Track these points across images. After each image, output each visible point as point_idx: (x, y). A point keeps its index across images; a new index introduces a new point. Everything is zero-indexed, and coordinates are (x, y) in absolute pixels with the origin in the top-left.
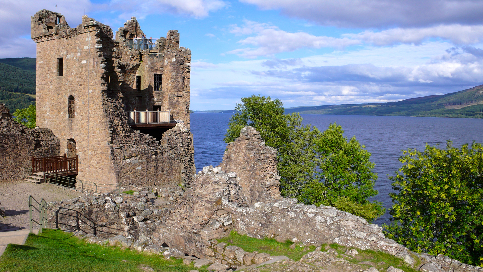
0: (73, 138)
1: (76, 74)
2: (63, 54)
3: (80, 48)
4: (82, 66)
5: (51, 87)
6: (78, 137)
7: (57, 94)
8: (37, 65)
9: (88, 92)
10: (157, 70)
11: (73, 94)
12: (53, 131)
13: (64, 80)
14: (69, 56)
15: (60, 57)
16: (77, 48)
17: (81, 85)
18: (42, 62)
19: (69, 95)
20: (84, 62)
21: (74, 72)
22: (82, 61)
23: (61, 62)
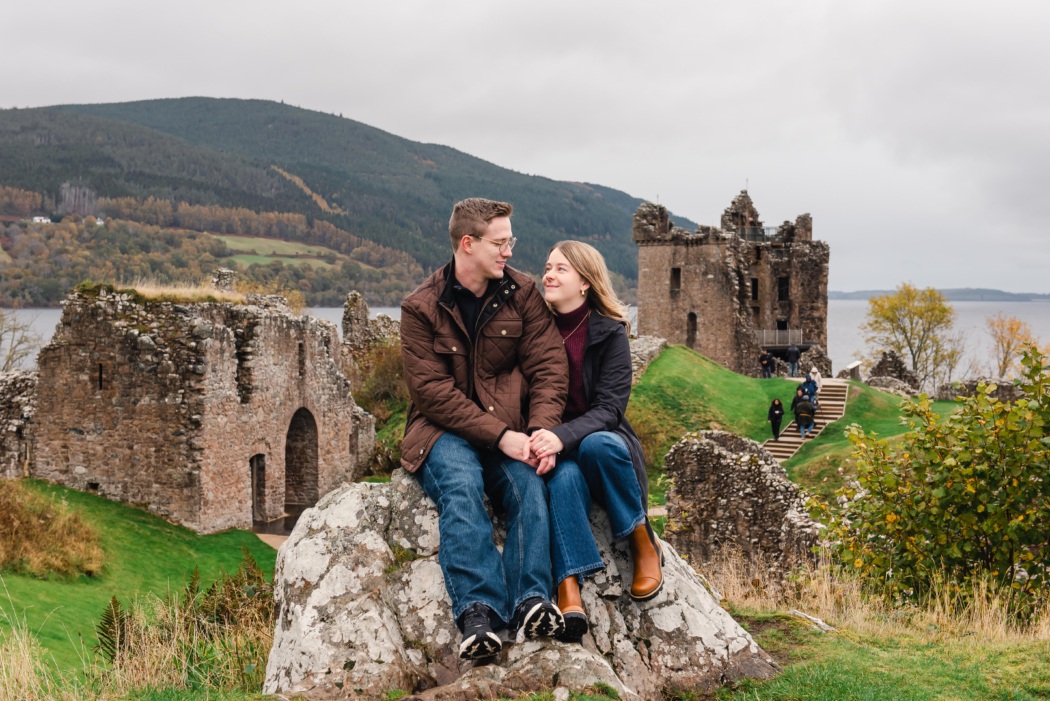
1: (700, 289)
2: (681, 263)
3: (705, 259)
4: (709, 280)
5: (662, 300)
7: (670, 311)
8: (640, 274)
9: (716, 310)
10: (782, 272)
11: (696, 312)
13: (682, 294)
14: (688, 267)
15: (675, 267)
16: (702, 259)
18: (647, 270)
19: (688, 311)
20: (711, 276)
21: (696, 286)
22: (705, 273)
23: (676, 273)
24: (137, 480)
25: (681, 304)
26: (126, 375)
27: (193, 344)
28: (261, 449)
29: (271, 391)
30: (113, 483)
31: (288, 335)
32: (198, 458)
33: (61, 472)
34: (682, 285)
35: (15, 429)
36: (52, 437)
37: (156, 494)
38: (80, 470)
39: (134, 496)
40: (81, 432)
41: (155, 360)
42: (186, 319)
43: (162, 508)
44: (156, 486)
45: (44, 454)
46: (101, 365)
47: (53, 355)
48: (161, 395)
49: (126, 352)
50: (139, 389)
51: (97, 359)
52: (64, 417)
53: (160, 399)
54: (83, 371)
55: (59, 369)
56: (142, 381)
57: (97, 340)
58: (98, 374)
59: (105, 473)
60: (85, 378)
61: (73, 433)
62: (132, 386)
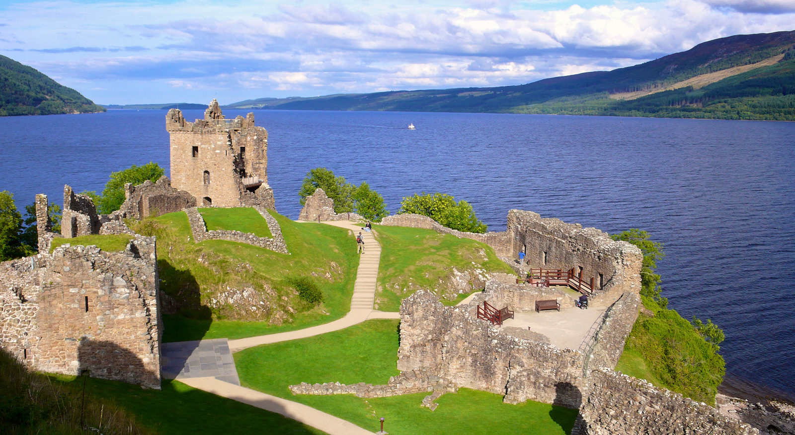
0: (208, 196)
1: (211, 158)
2: (197, 144)
3: (213, 142)
4: (216, 154)
5: (186, 164)
6: (213, 196)
7: (192, 169)
8: (172, 149)
9: (221, 169)
10: (242, 144)
11: (209, 170)
12: (189, 192)
13: (199, 160)
14: (203, 146)
15: (195, 146)
16: (211, 142)
17: (215, 165)
18: (176, 147)
19: (204, 170)
20: (218, 151)
21: (209, 157)
22: (216, 150)
23: (195, 149)
24: (117, 365)
25: (199, 166)
26: (105, 302)
30: (100, 369)
33: (59, 365)
34: (199, 155)
36: (51, 345)
37: (132, 372)
38: (75, 363)
39: (116, 374)
40: (74, 340)
41: (127, 291)
44: (131, 367)
45: (46, 356)
46: (87, 298)
47: (50, 294)
48: (132, 312)
49: (106, 288)
50: (115, 310)
51: (84, 294)
52: (61, 331)
53: (131, 314)
54: (73, 302)
55: (54, 302)
56: (119, 304)
57: (84, 282)
58: (85, 303)
59: (94, 363)
60: (76, 306)
61: (68, 341)
62: (111, 308)
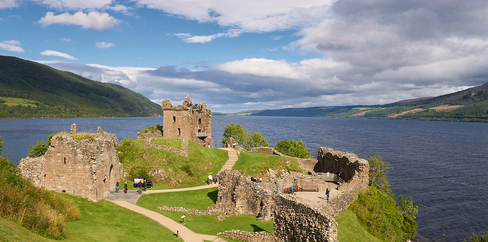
1: (181, 122)
2: (175, 115)
3: (182, 114)
5: (170, 125)
7: (173, 127)
9: (186, 128)
10: (199, 117)
11: (180, 128)
14: (178, 116)
17: (183, 126)
18: (166, 117)
19: (178, 128)
20: (185, 119)
22: (183, 118)
23: (174, 118)
24: (77, 189)
25: (176, 126)
26: (73, 160)
27: (92, 151)
28: (106, 177)
29: (107, 161)
30: (70, 190)
31: (109, 146)
32: (95, 182)
33: (53, 188)
34: (176, 121)
35: (36, 176)
36: (50, 178)
37: (84, 193)
38: (60, 187)
39: (77, 193)
40: (59, 177)
41: (82, 156)
42: (88, 144)
43: (86, 196)
44: (83, 190)
45: (48, 183)
46: (65, 158)
47: (50, 155)
48: (84, 165)
49: (73, 154)
50: (77, 164)
51: (64, 156)
52: (54, 173)
53: (84, 167)
54: (59, 159)
55: (51, 159)
56: (78, 162)
57: (64, 151)
58: (64, 160)
59: (67, 187)
60: (60, 161)
61: (57, 177)
62: (75, 163)
